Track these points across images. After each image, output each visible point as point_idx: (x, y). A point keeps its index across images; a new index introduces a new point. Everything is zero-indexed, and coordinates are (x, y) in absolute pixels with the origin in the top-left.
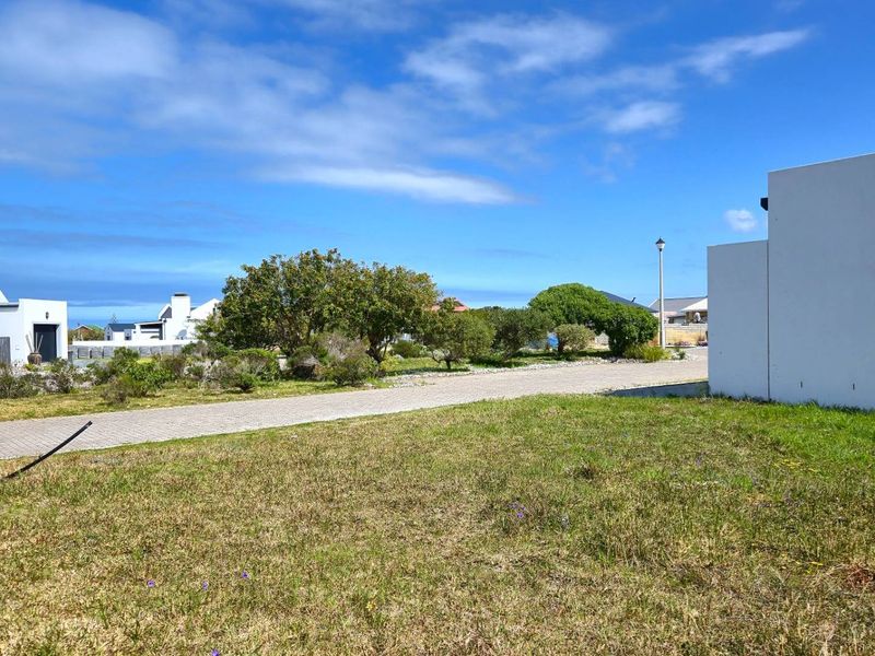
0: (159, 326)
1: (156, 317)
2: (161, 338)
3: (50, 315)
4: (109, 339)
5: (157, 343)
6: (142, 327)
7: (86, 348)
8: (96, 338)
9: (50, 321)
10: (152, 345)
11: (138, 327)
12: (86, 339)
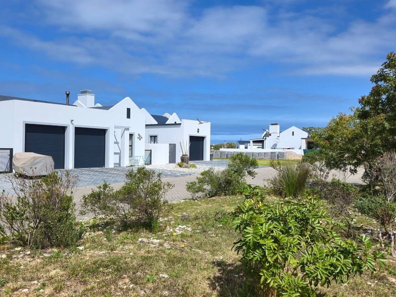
0: (262, 142)
1: (260, 137)
2: (263, 148)
3: (199, 131)
4: (238, 148)
5: (261, 150)
6: (254, 142)
7: (224, 152)
8: (232, 147)
9: (200, 134)
10: (259, 152)
11: (251, 142)
12: (228, 148)
